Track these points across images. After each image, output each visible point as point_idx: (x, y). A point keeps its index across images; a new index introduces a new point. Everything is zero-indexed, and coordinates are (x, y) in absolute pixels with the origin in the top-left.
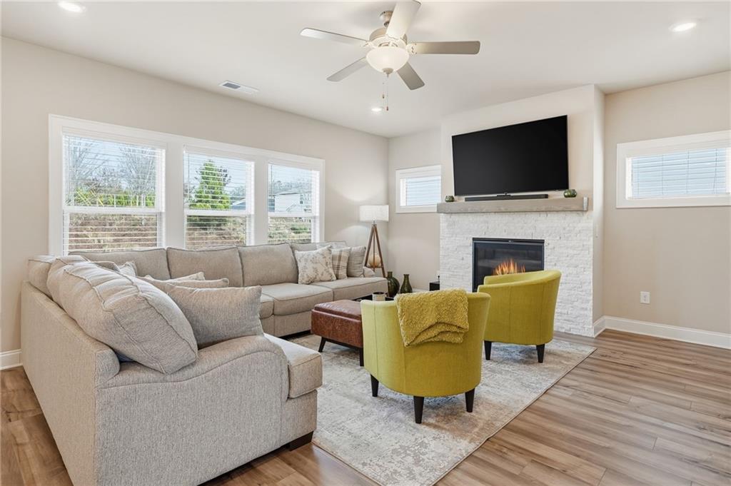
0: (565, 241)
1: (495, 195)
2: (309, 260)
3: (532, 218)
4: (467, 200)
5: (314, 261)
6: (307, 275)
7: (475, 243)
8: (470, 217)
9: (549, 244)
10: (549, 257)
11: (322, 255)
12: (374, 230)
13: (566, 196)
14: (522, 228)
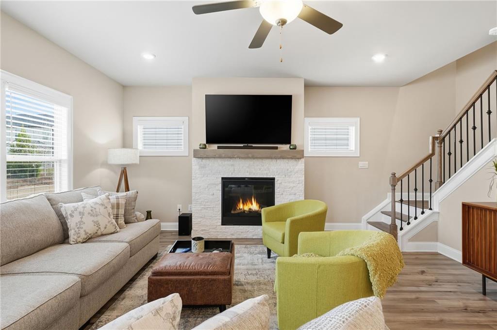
0: (288, 178)
1: (242, 145)
2: (86, 214)
3: (267, 162)
4: (219, 148)
5: (93, 213)
6: (85, 231)
7: (224, 182)
8: (219, 161)
9: (278, 180)
10: (278, 189)
11: (102, 205)
12: (124, 173)
13: (291, 149)
14: (260, 170)
